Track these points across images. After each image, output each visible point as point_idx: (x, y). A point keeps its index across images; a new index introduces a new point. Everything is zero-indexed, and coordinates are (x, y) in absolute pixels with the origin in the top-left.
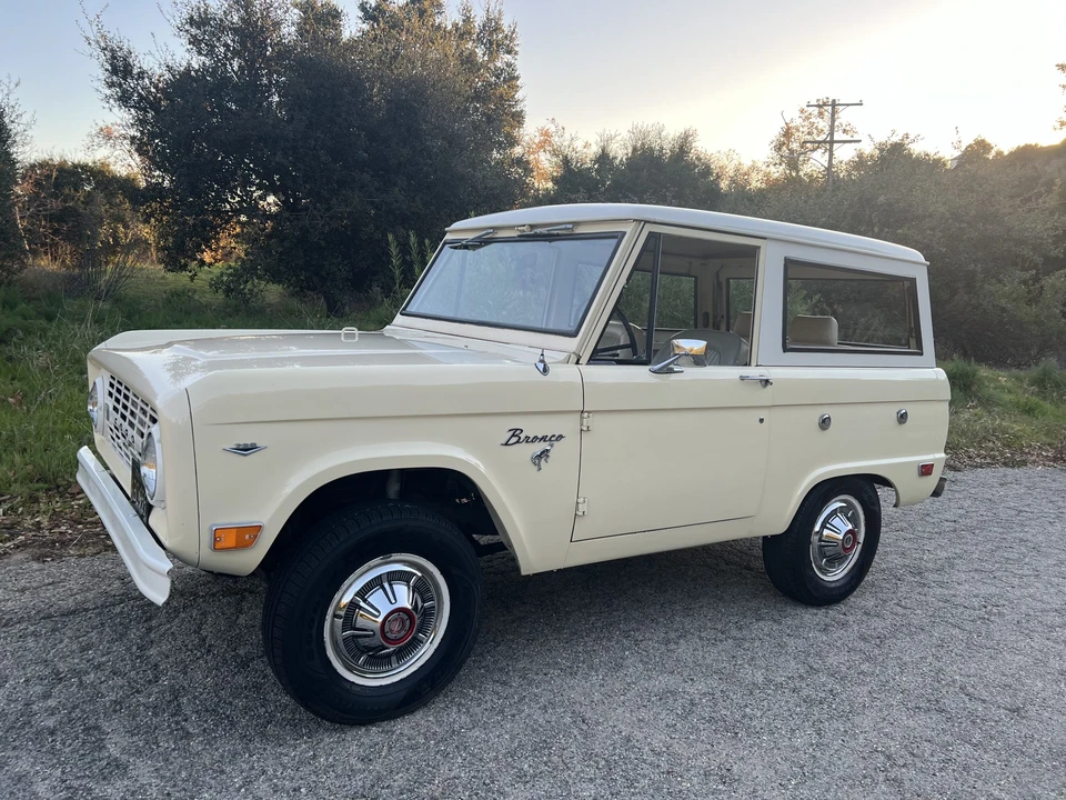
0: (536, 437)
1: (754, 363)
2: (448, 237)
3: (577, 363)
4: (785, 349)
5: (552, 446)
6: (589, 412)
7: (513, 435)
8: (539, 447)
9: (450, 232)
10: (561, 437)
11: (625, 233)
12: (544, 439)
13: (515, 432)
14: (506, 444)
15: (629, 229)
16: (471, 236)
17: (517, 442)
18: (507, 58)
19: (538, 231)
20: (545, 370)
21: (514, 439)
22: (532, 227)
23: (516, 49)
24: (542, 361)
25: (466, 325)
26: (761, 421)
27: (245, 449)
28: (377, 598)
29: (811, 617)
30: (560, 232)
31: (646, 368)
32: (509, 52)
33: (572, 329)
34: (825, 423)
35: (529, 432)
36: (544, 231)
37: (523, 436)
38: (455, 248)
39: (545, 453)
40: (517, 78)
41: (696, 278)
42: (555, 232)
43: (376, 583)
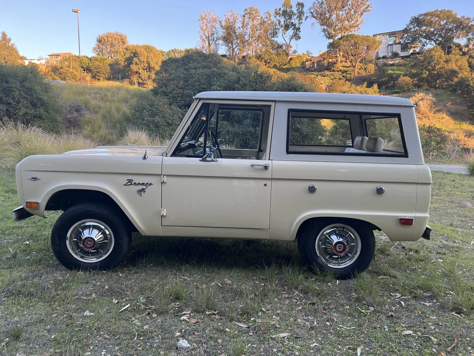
0: (139, 184)
3: (165, 156)
4: (288, 152)
5: (147, 187)
6: (164, 175)
7: (128, 182)
10: (151, 184)
12: (143, 184)
13: (130, 181)
14: (125, 185)
17: (131, 184)
21: (129, 183)
24: (145, 155)
26: (265, 185)
34: (312, 190)
35: (136, 181)
37: (133, 183)
39: (143, 190)
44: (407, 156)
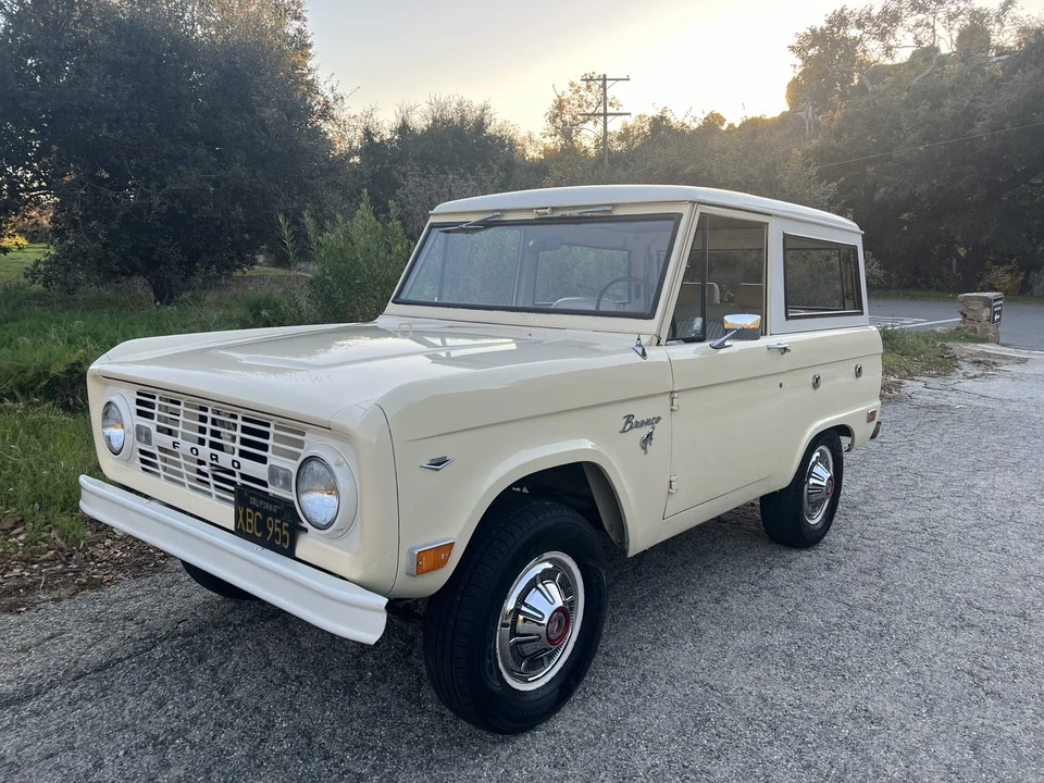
0: (643, 422)
1: (768, 333)
2: (432, 220)
3: (658, 344)
4: (787, 318)
5: (654, 428)
6: (677, 392)
7: (628, 422)
8: (646, 430)
9: (435, 215)
10: (659, 418)
11: (682, 215)
12: (648, 422)
13: (629, 418)
14: (624, 431)
15: (685, 210)
16: (474, 219)
17: (631, 428)
18: (296, 24)
19: (567, 213)
20: (644, 354)
21: (629, 426)
22: (554, 209)
23: (305, 15)
24: (640, 345)
25: (495, 312)
26: (781, 386)
27: (439, 463)
28: (534, 599)
29: (805, 558)
30: (594, 214)
31: (706, 344)
32: (297, 18)
33: (648, 311)
34: (817, 383)
35: (638, 418)
36: (575, 213)
37: (634, 422)
38: (447, 232)
39: (650, 436)
40: (310, 46)
41: (630, 251)
42: (589, 215)
43: (532, 585)
44: (862, 314)
